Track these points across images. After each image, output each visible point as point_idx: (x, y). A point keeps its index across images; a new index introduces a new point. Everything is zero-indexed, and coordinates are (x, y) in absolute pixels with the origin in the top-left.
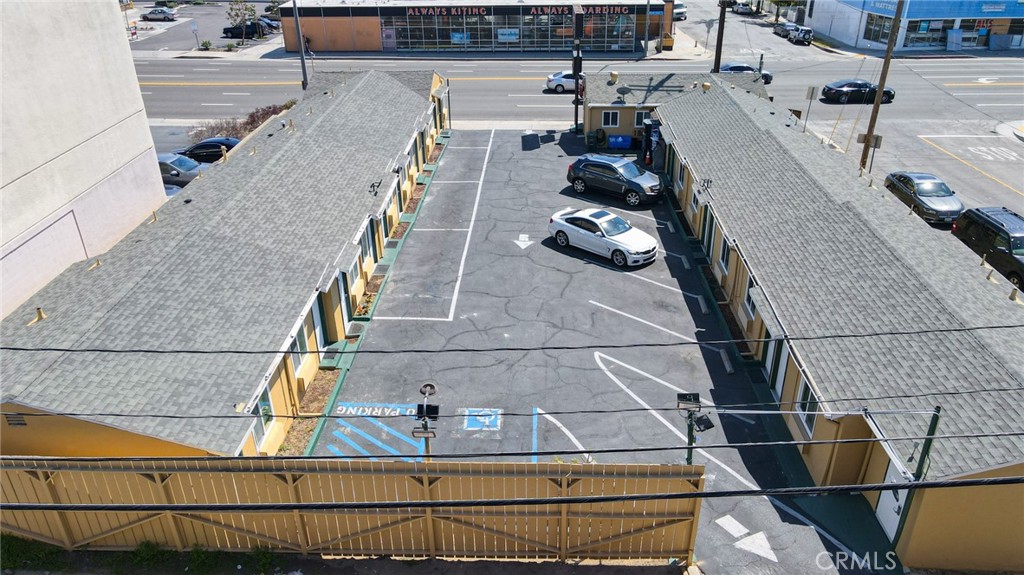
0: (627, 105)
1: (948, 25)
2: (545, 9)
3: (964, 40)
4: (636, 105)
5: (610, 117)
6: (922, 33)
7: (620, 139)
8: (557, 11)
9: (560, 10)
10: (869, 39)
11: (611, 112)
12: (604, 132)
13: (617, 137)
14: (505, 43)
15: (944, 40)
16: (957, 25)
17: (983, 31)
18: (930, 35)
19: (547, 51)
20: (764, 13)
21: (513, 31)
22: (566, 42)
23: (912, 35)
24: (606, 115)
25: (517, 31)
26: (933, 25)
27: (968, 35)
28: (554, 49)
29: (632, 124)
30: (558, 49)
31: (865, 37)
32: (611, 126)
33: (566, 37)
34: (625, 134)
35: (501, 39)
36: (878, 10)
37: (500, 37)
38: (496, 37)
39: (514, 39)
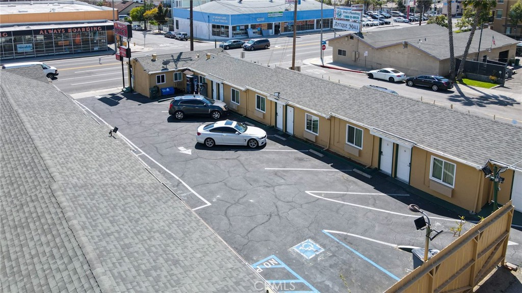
0: (170, 70)
1: (247, 27)
2: (49, 31)
3: (254, 33)
4: (174, 69)
5: (161, 78)
6: (238, 31)
7: (168, 90)
8: (58, 31)
9: (59, 31)
10: (215, 35)
11: (160, 75)
12: (158, 88)
13: (166, 89)
14: (23, 53)
15: (246, 33)
16: (250, 27)
17: (259, 29)
18: (240, 32)
19: (54, 55)
20: (148, 29)
21: (28, 45)
22: (65, 49)
23: (234, 32)
24: (158, 77)
25: (31, 45)
26: (241, 28)
27: (254, 31)
28: (58, 53)
29: (173, 81)
30: (60, 53)
31: (213, 35)
32: (161, 83)
33: (65, 46)
34: (169, 86)
35: (19, 50)
36: (217, 22)
37: (18, 49)
38: (16, 49)
39: (29, 50)
